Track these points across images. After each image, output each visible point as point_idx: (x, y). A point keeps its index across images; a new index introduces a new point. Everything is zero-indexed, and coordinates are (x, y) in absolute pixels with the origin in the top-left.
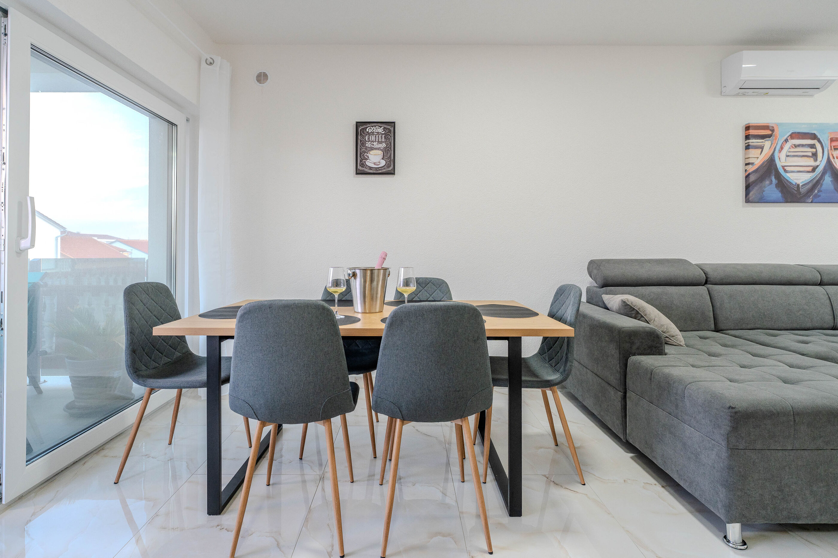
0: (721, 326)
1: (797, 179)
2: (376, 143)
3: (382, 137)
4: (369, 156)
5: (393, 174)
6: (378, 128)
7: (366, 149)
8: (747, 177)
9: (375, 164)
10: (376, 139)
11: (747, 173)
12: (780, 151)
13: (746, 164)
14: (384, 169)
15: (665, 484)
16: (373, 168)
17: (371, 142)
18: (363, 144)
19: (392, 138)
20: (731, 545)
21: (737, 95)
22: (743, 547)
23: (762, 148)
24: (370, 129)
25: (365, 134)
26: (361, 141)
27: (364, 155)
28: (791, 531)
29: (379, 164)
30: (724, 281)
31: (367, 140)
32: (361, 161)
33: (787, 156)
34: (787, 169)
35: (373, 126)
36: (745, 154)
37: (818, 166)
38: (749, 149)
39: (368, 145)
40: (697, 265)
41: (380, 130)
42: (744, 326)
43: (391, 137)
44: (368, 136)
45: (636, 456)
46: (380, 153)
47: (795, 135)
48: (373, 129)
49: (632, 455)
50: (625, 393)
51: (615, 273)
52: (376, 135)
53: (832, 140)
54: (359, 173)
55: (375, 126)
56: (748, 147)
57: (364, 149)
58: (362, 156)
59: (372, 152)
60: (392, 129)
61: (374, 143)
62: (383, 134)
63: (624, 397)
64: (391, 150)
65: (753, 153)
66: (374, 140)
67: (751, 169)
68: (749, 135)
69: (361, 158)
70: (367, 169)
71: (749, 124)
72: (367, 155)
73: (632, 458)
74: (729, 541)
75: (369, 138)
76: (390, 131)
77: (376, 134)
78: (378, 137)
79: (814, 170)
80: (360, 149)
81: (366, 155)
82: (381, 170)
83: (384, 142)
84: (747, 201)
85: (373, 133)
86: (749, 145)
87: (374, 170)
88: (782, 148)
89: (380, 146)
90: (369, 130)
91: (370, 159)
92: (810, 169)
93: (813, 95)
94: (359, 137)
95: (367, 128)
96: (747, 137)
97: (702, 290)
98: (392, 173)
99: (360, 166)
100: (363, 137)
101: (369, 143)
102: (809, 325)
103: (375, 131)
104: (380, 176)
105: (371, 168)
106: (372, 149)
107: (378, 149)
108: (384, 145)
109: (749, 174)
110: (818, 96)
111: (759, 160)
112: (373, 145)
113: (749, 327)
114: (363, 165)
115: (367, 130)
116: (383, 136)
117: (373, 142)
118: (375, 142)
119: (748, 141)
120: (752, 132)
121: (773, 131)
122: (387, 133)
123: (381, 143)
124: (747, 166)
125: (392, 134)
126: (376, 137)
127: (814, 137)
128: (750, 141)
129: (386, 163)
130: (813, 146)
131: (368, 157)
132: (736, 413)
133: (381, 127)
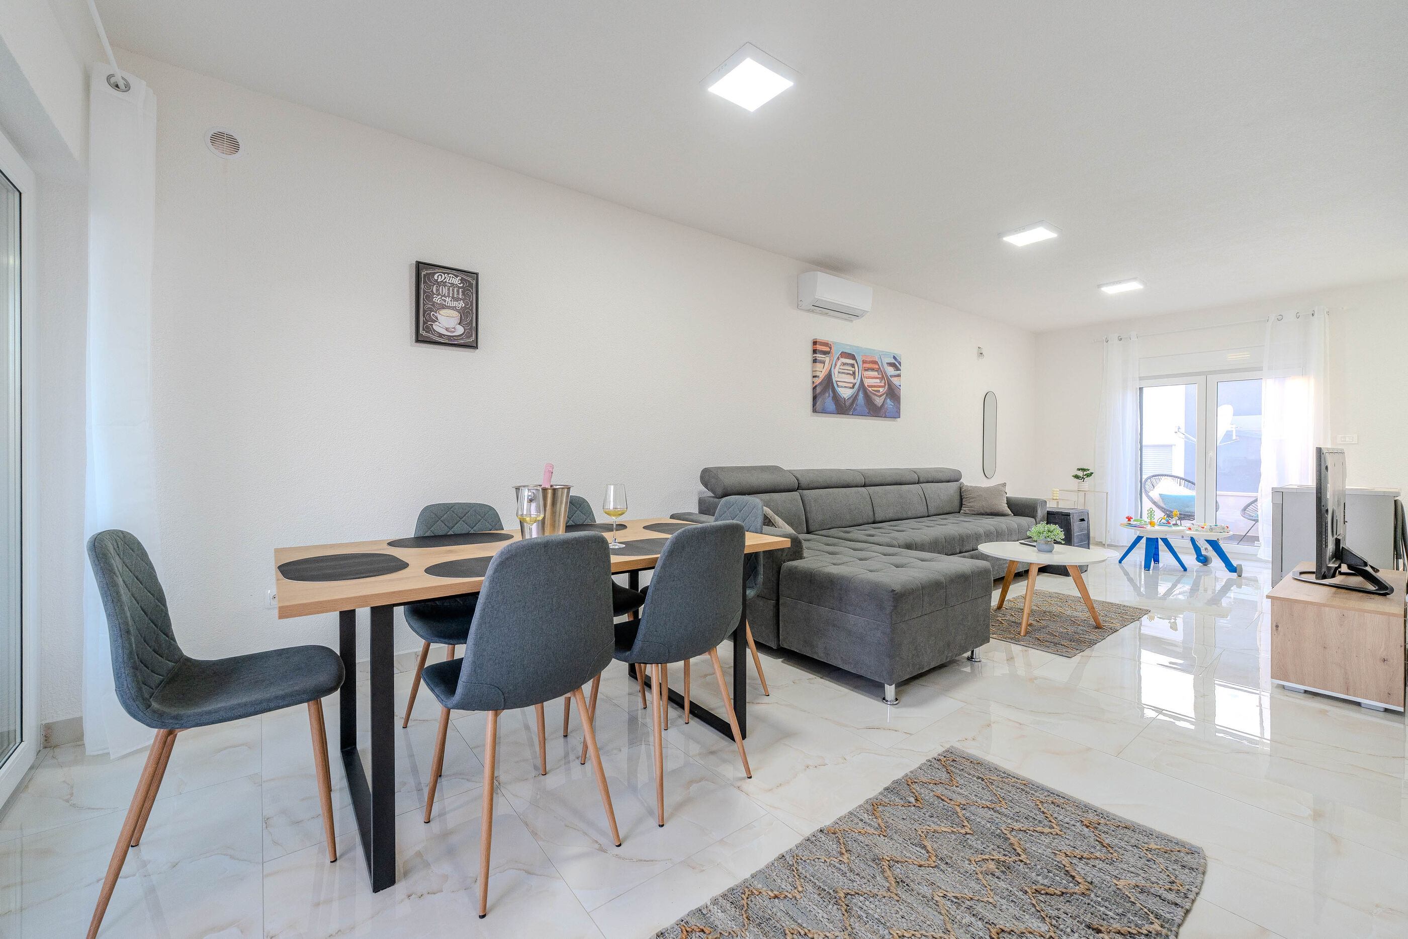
0: (812, 528)
1: (845, 394)
2: (450, 300)
3: (458, 291)
4: (439, 317)
5: (476, 347)
6: (453, 277)
7: (433, 305)
8: (814, 388)
9: (447, 329)
10: (449, 293)
11: (814, 385)
12: (835, 368)
13: (814, 377)
14: (462, 339)
15: (821, 676)
16: (444, 335)
17: (442, 296)
18: (429, 297)
19: (474, 296)
20: (889, 703)
21: (809, 311)
22: (896, 702)
23: (824, 363)
24: (440, 276)
25: (431, 282)
26: (425, 292)
27: (429, 314)
28: (911, 682)
29: (454, 332)
30: (811, 486)
31: (435, 292)
32: (424, 323)
33: (839, 372)
34: (839, 384)
35: (444, 273)
36: (813, 367)
37: (856, 383)
38: (816, 362)
39: (437, 299)
40: (790, 471)
41: (456, 281)
42: (825, 527)
43: (472, 295)
44: (437, 287)
45: (784, 660)
46: (456, 314)
47: (845, 355)
48: (445, 278)
49: (781, 660)
50: (778, 600)
51: (729, 481)
52: (450, 287)
53: (864, 362)
54: (419, 339)
55: (448, 274)
56: (815, 361)
57: (430, 305)
58: (427, 316)
59: (443, 312)
60: (474, 282)
61: (445, 299)
62: (459, 288)
63: (777, 606)
64: (472, 313)
65: (819, 366)
66: (446, 295)
67: (818, 381)
68: (816, 350)
69: (425, 318)
70: (434, 335)
71: (816, 339)
72: (436, 314)
73: (782, 662)
74: (887, 701)
75: (438, 290)
76: (471, 285)
77: (450, 285)
78: (453, 291)
79: (853, 387)
80: (424, 305)
81: (433, 314)
82: (457, 339)
83: (461, 299)
84: (814, 411)
85: (444, 284)
86: (816, 359)
87: (446, 339)
88: (836, 365)
89: (455, 304)
90: (438, 277)
91: (439, 321)
92: (851, 385)
93: (852, 321)
94: (422, 286)
95: (435, 273)
96: (815, 351)
97: (796, 494)
98: (474, 346)
99: (423, 330)
100: (430, 287)
101: (438, 297)
102: (861, 521)
103: (447, 281)
104: (454, 348)
105: (441, 335)
106: (444, 307)
107: (454, 308)
108: (461, 304)
109: (816, 386)
110: (856, 321)
111: (823, 373)
112: (445, 301)
113: (828, 527)
114: (428, 329)
115: (436, 277)
116: (460, 290)
117: (444, 296)
118: (447, 298)
119: (815, 355)
120: (819, 347)
121: (831, 348)
122: (466, 287)
123: (457, 300)
124: (815, 379)
125: (474, 289)
126: (449, 289)
127: (853, 357)
128: (817, 355)
129: (464, 332)
130: (853, 366)
131: (437, 318)
132: (896, 594)
133: (457, 276)
